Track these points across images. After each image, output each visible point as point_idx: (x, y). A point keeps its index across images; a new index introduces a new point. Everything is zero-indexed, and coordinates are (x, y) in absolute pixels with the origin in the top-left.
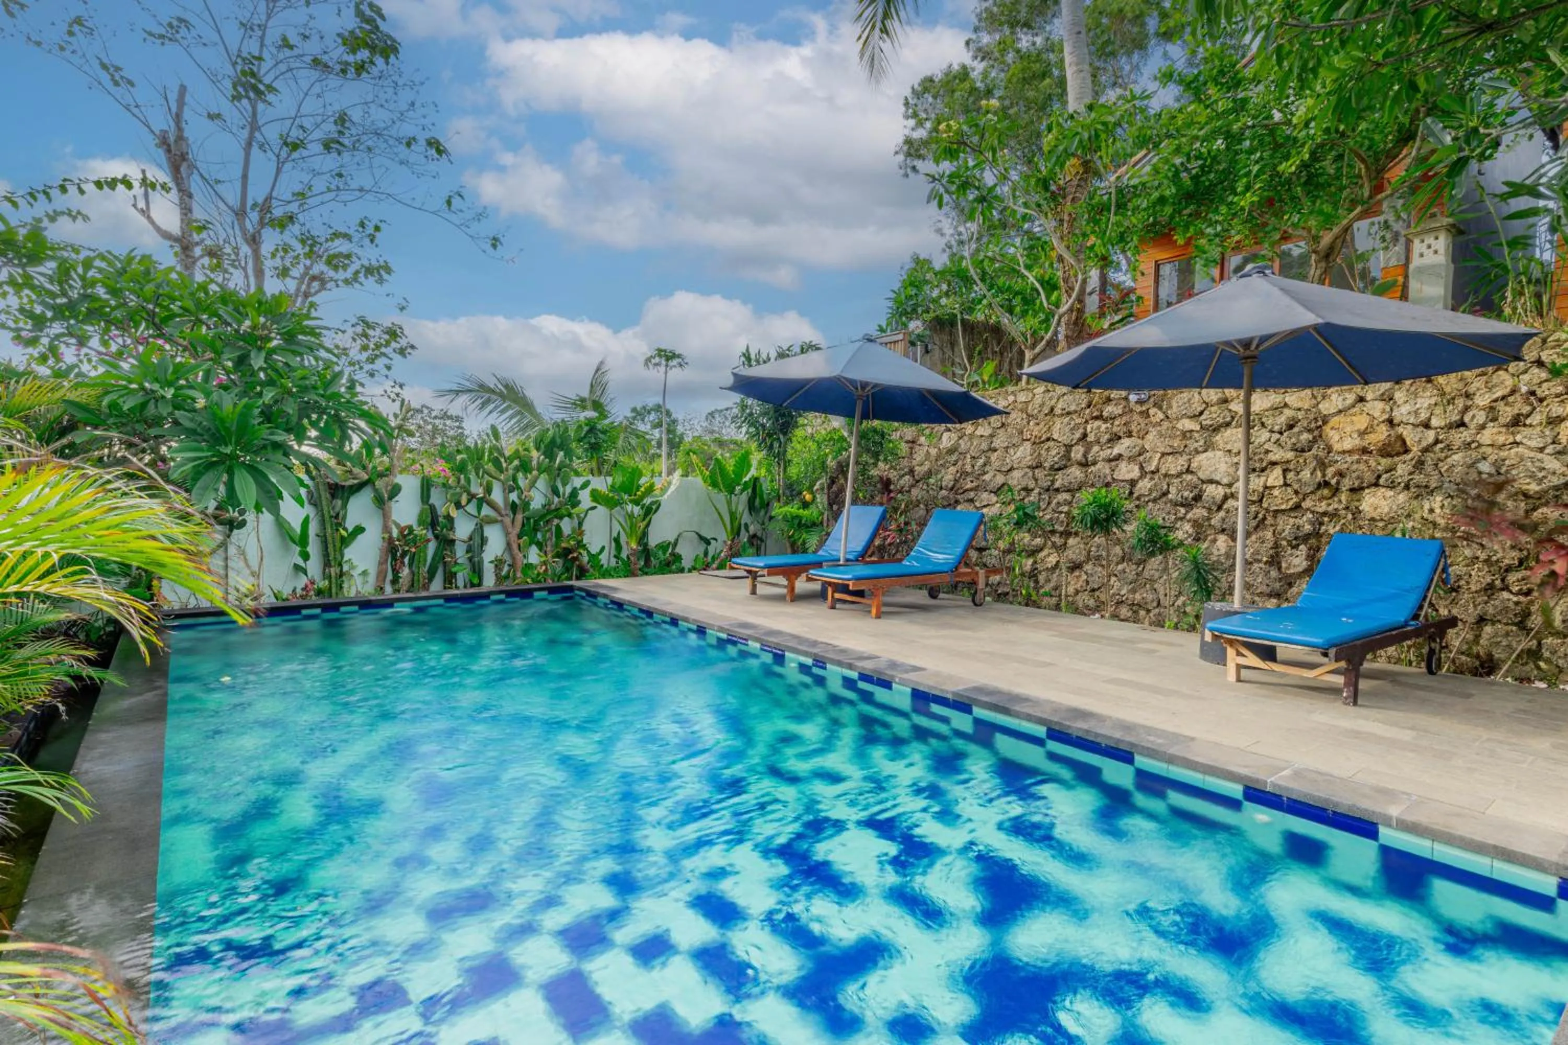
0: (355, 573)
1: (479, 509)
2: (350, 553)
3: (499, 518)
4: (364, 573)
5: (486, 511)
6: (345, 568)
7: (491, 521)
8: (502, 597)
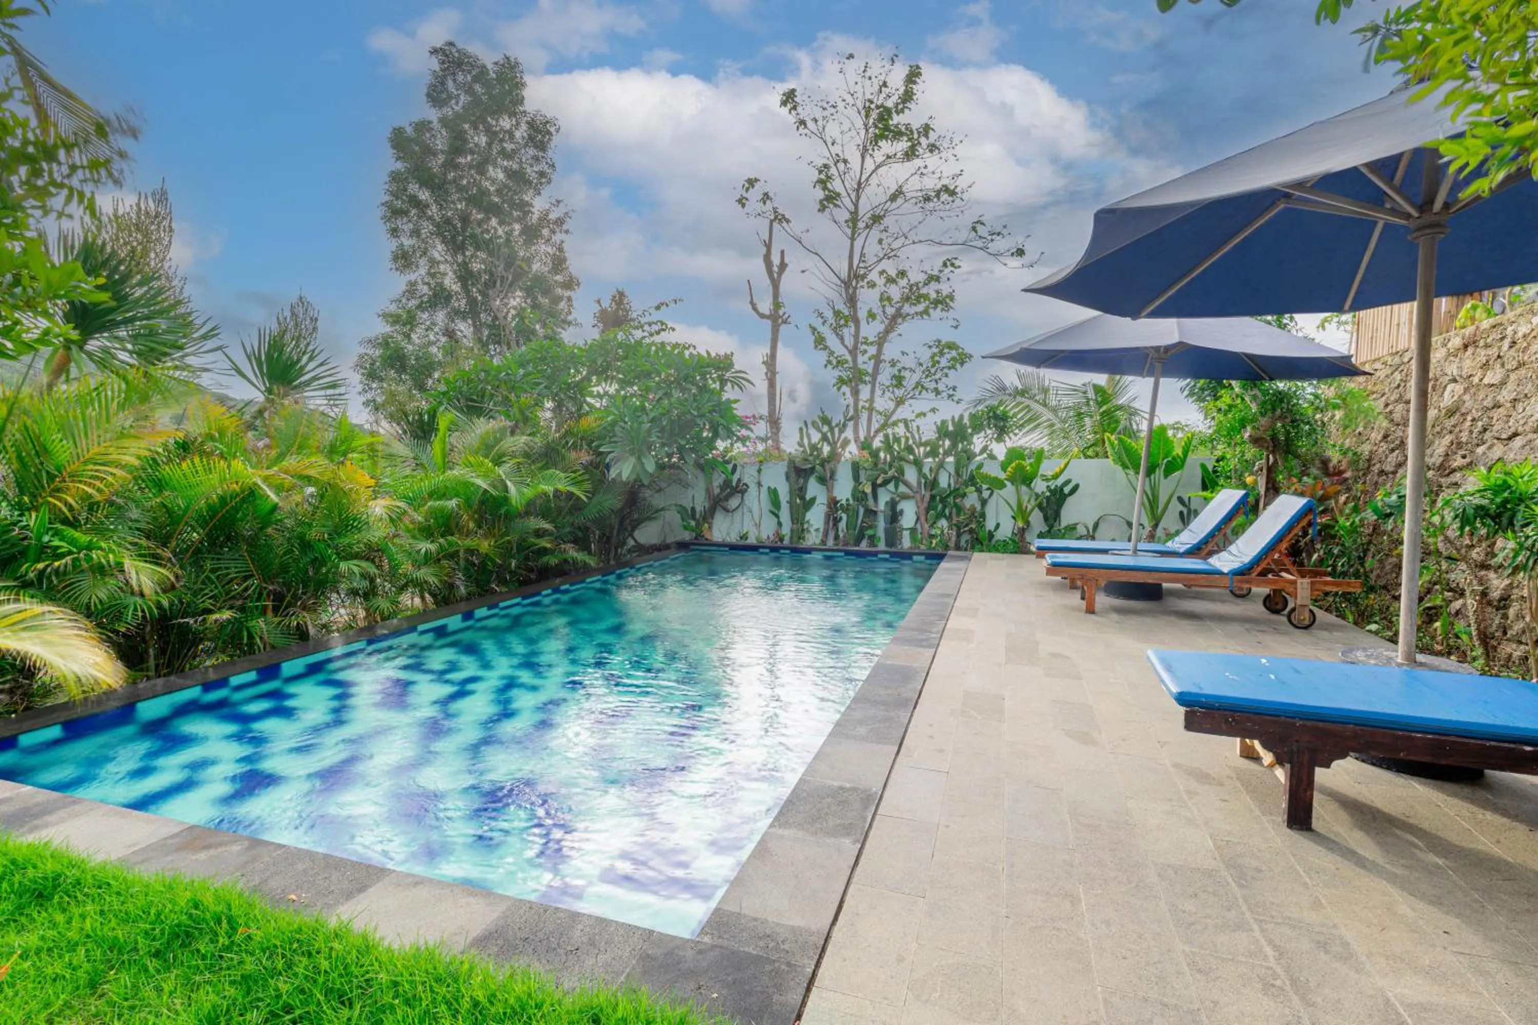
0: (812, 530)
1: (896, 487)
2: (809, 516)
3: (911, 494)
4: (817, 530)
5: (902, 489)
6: (806, 526)
7: (905, 497)
8: (887, 556)
